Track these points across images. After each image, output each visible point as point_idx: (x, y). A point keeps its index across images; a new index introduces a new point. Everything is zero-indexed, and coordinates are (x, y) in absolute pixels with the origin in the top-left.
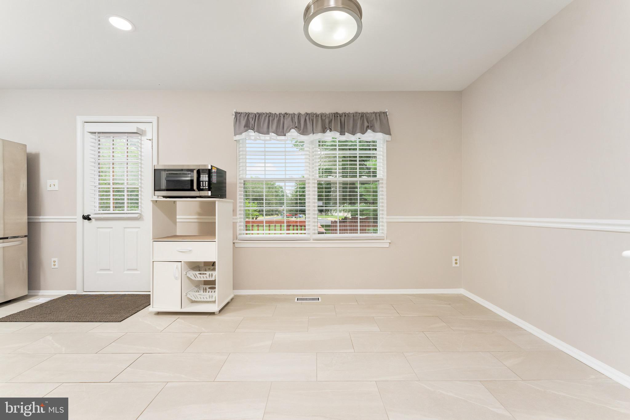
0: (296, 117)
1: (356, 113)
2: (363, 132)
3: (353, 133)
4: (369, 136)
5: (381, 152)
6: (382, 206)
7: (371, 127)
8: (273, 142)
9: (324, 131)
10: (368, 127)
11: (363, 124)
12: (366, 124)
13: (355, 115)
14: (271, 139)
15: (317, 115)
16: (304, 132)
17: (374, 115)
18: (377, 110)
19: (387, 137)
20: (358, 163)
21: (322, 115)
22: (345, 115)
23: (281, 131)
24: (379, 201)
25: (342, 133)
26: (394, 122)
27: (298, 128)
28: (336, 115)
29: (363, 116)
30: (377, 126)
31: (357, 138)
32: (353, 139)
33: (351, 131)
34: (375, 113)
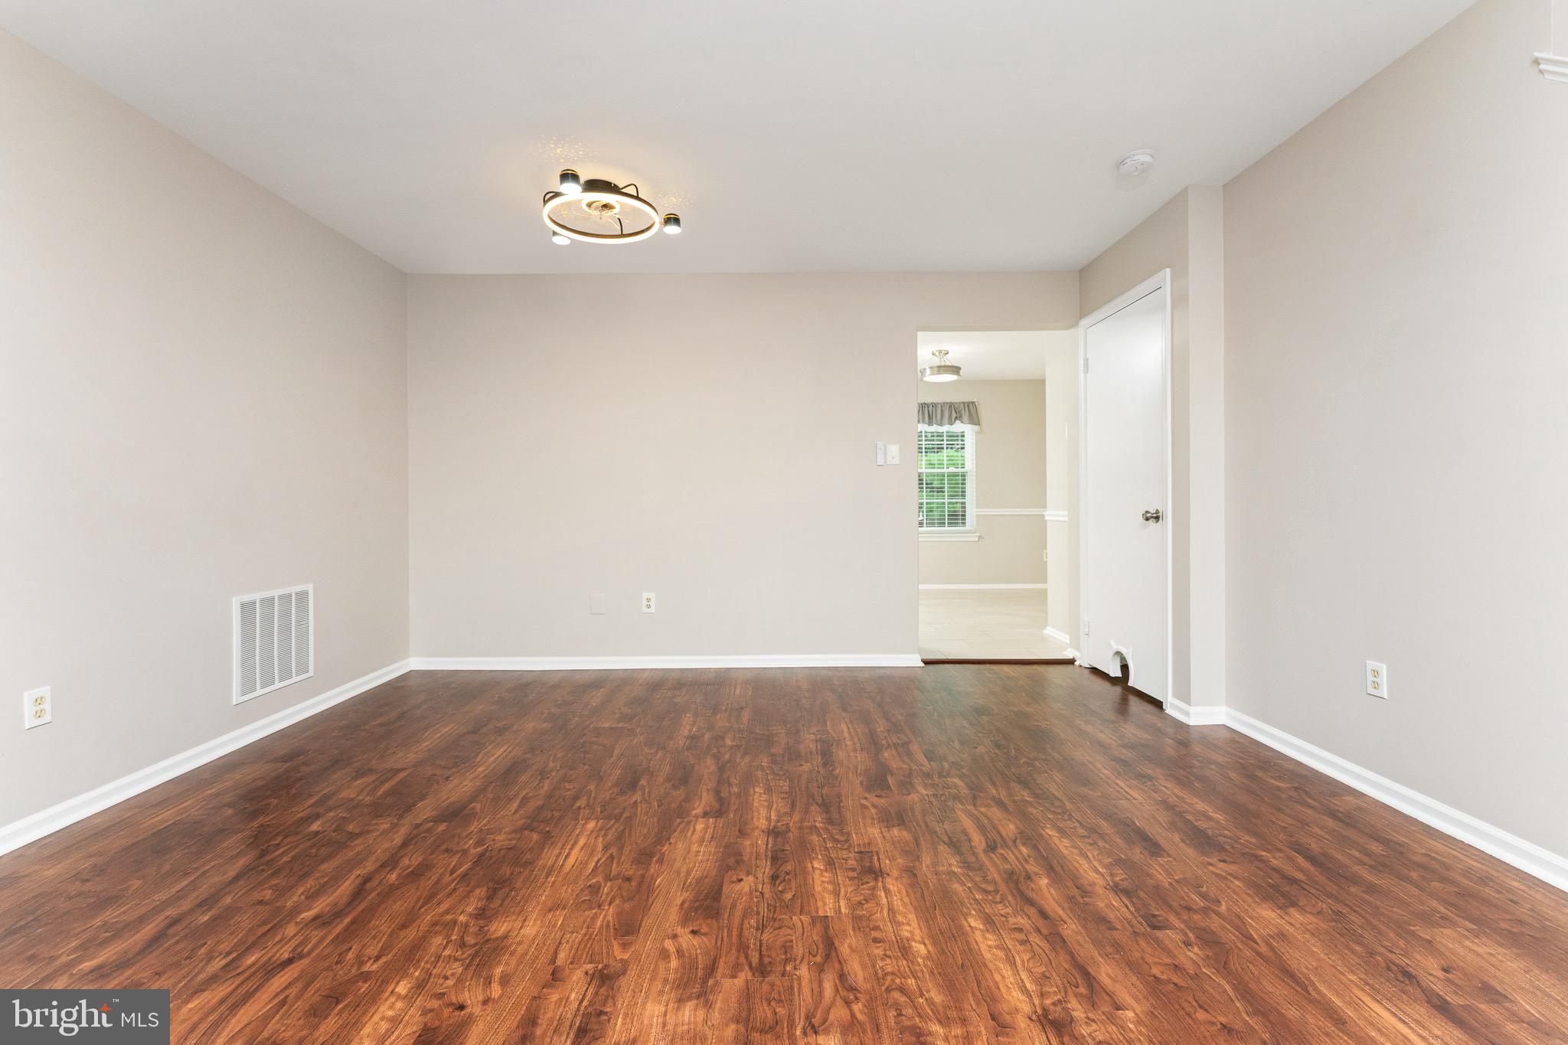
1: (944, 403)
2: (951, 424)
3: (941, 424)
4: (958, 427)
5: (970, 441)
6: (970, 499)
7: (959, 418)
10: (956, 418)
11: (951, 414)
12: (954, 415)
13: (943, 405)
17: (962, 405)
18: (966, 400)
19: (976, 428)
22: (934, 405)
24: (967, 494)
25: (930, 424)
26: (984, 412)
29: (951, 406)
30: (965, 417)
31: (945, 429)
32: (941, 429)
33: (939, 422)
34: (964, 403)
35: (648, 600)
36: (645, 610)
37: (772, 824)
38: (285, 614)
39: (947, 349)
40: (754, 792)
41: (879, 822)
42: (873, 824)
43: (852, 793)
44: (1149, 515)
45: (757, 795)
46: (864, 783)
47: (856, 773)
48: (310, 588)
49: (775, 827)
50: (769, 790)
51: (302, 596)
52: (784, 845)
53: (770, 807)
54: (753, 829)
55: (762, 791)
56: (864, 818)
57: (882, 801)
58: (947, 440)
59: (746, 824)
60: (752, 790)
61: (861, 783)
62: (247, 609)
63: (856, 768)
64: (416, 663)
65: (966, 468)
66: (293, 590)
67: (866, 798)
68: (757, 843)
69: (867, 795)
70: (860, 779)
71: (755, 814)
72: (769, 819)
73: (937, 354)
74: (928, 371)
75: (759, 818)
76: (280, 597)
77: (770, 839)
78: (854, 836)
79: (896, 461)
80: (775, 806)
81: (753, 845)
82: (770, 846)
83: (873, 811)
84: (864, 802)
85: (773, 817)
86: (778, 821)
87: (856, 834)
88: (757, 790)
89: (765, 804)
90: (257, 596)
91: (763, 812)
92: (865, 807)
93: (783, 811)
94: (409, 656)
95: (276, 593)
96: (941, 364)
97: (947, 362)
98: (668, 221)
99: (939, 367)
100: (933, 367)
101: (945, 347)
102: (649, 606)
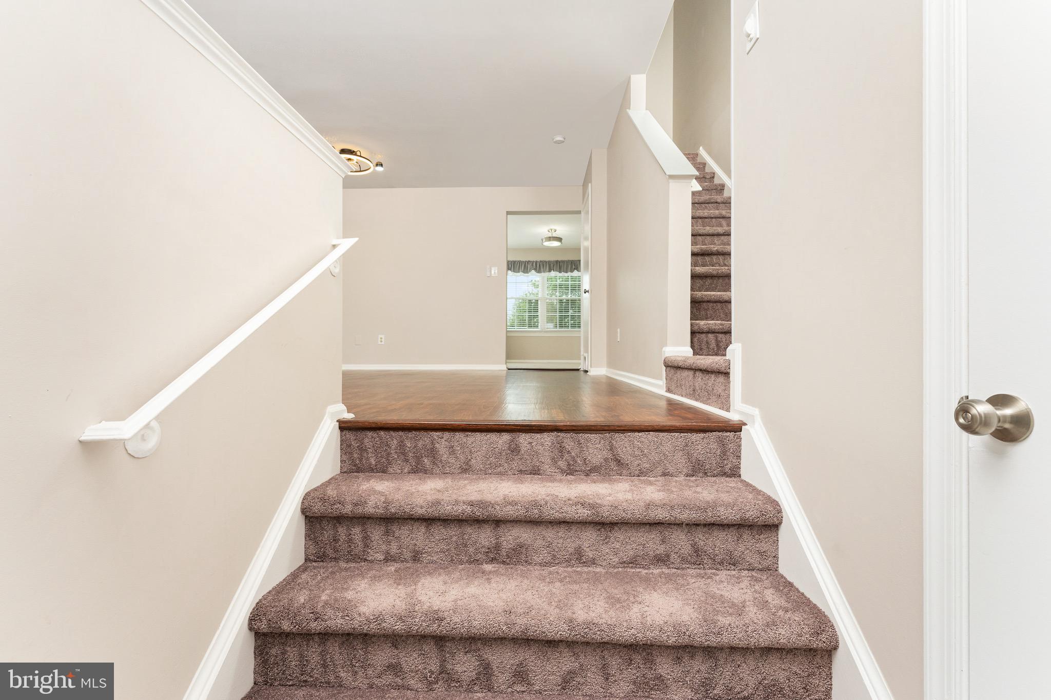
0: (534, 263)
1: (569, 261)
2: (572, 271)
3: (566, 272)
7: (577, 268)
8: (522, 277)
9: (550, 271)
10: (575, 269)
11: (572, 267)
12: (574, 267)
13: (568, 262)
14: (521, 275)
15: (546, 262)
16: (539, 271)
17: (578, 262)
20: (558, 289)
21: (549, 262)
23: (526, 271)
25: (560, 272)
27: (535, 269)
28: (557, 262)
31: (569, 275)
32: (566, 275)
33: (565, 269)
35: (381, 338)
36: (379, 343)
39: (555, 228)
58: (571, 281)
73: (550, 231)
74: (544, 240)
79: (496, 275)
96: (551, 236)
97: (555, 235)
98: (377, 165)
99: (550, 237)
100: (547, 238)
101: (553, 227)
102: (381, 341)
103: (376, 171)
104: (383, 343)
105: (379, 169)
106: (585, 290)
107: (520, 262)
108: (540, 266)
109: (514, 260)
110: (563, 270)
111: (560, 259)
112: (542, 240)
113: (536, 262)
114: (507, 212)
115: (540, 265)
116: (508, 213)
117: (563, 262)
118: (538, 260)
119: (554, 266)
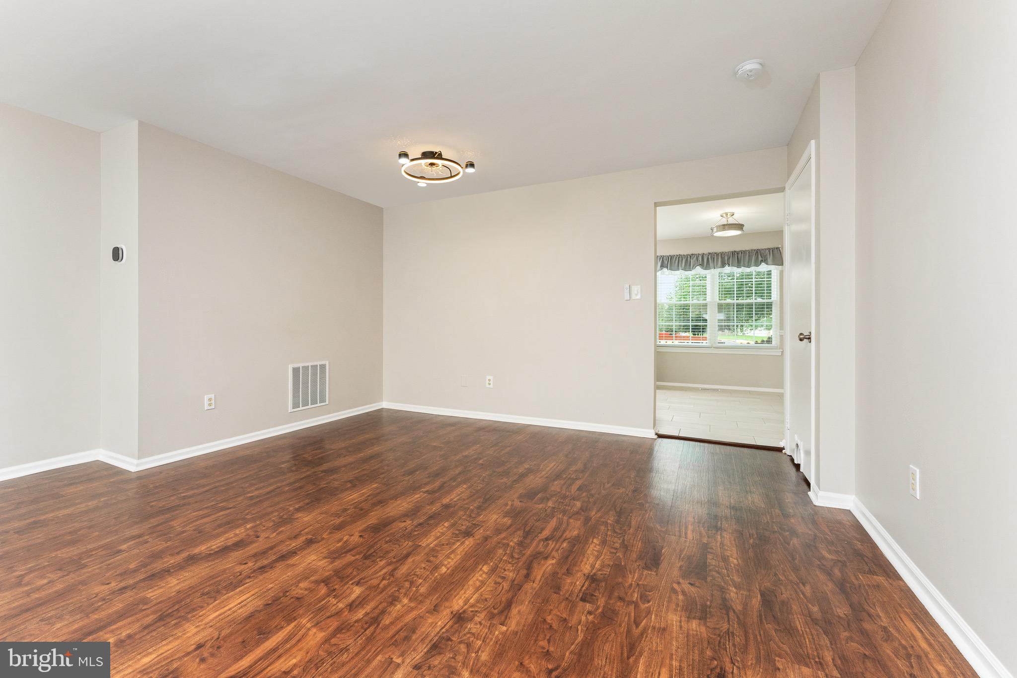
0: (700, 257)
1: (752, 250)
2: (757, 265)
3: (749, 266)
4: (764, 268)
5: (775, 278)
6: (775, 323)
7: (765, 260)
9: (723, 266)
10: (762, 261)
12: (760, 259)
14: (679, 273)
15: (717, 254)
16: (707, 267)
17: (767, 251)
18: (770, 246)
19: (780, 267)
21: (722, 254)
23: (688, 267)
25: (739, 266)
27: (702, 265)
28: (733, 253)
29: (757, 252)
30: (770, 260)
31: (753, 269)
32: (748, 270)
33: (747, 264)
34: (769, 249)
36: (488, 386)
37: (594, 571)
38: (314, 374)
39: (732, 211)
40: (592, 542)
41: (682, 610)
42: (676, 610)
43: (668, 575)
44: (802, 336)
45: (593, 544)
46: (684, 568)
47: (680, 556)
48: (327, 363)
49: (595, 574)
50: (604, 543)
51: (323, 367)
52: (595, 591)
53: (597, 558)
54: (578, 571)
55: (597, 543)
56: (669, 601)
57: (693, 589)
58: (756, 278)
59: (575, 565)
60: (591, 540)
61: (681, 567)
62: (296, 371)
63: (681, 551)
64: (385, 405)
65: (772, 299)
66: (318, 363)
67: (679, 583)
68: (575, 583)
69: (681, 580)
70: (681, 563)
71: (585, 560)
72: (593, 567)
73: (724, 215)
74: (715, 230)
75: (586, 563)
76: (312, 366)
77: (587, 583)
78: (653, 616)
79: (638, 297)
80: (602, 557)
81: (572, 584)
82: (584, 588)
83: (681, 597)
84: (675, 586)
85: (596, 566)
86: (599, 570)
87: (656, 616)
88: (595, 541)
89: (596, 553)
90: (301, 365)
91: (591, 560)
92: (674, 591)
93: (607, 562)
94: (382, 401)
95: (310, 364)
96: (726, 223)
97: (731, 221)
98: (467, 166)
99: (724, 225)
100: (719, 226)
101: (729, 210)
102: (489, 384)
103: (466, 173)
104: (491, 386)
105: (470, 170)
106: (801, 334)
107: (680, 257)
108: (708, 260)
109: (672, 253)
110: (744, 263)
111: (738, 249)
112: (712, 229)
113: (703, 255)
114: (655, 203)
115: (708, 258)
116: (657, 205)
117: (743, 252)
118: (705, 252)
119: (729, 259)
